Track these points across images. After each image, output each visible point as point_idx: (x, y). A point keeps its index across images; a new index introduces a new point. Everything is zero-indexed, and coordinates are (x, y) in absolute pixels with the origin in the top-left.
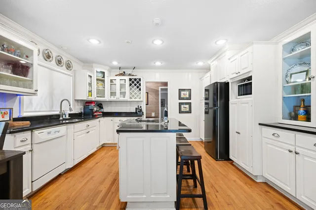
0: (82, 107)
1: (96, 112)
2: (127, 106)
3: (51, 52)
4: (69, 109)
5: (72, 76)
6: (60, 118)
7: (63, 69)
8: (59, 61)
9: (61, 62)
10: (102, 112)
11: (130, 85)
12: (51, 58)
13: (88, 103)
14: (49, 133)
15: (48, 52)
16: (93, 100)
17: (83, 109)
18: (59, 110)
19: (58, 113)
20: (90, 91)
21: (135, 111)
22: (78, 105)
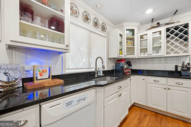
0: (114, 65)
1: (125, 69)
2: (160, 63)
3: (89, 15)
4: (102, 67)
5: (106, 37)
6: (95, 75)
7: (99, 31)
8: (95, 23)
9: (97, 24)
10: (131, 70)
11: (168, 36)
12: (89, 20)
13: (119, 60)
14: (69, 104)
15: (86, 15)
16: (123, 58)
17: (114, 66)
18: (95, 67)
19: (93, 70)
20: (121, 50)
21: (174, 69)
22: (111, 63)
